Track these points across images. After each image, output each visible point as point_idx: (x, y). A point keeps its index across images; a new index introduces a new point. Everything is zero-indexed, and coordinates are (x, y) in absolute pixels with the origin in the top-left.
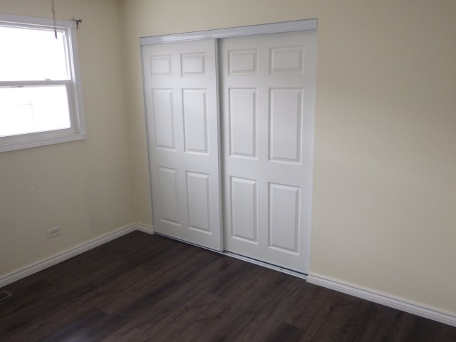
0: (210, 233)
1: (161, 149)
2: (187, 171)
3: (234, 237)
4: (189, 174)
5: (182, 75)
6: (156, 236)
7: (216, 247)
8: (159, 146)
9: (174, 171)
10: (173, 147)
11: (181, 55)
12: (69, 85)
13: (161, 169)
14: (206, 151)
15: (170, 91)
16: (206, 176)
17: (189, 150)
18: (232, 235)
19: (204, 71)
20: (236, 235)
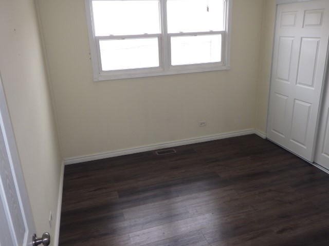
0: (305, 147)
1: (280, 80)
2: (295, 99)
3: (323, 154)
4: (297, 102)
5: (303, 27)
6: (267, 140)
7: (308, 158)
8: (279, 78)
9: (286, 98)
10: (288, 80)
11: (305, 11)
12: (223, 34)
13: (277, 95)
14: (312, 86)
15: (292, 39)
16: (309, 105)
17: (299, 83)
18: (322, 152)
19: (321, 24)
20: (325, 153)
